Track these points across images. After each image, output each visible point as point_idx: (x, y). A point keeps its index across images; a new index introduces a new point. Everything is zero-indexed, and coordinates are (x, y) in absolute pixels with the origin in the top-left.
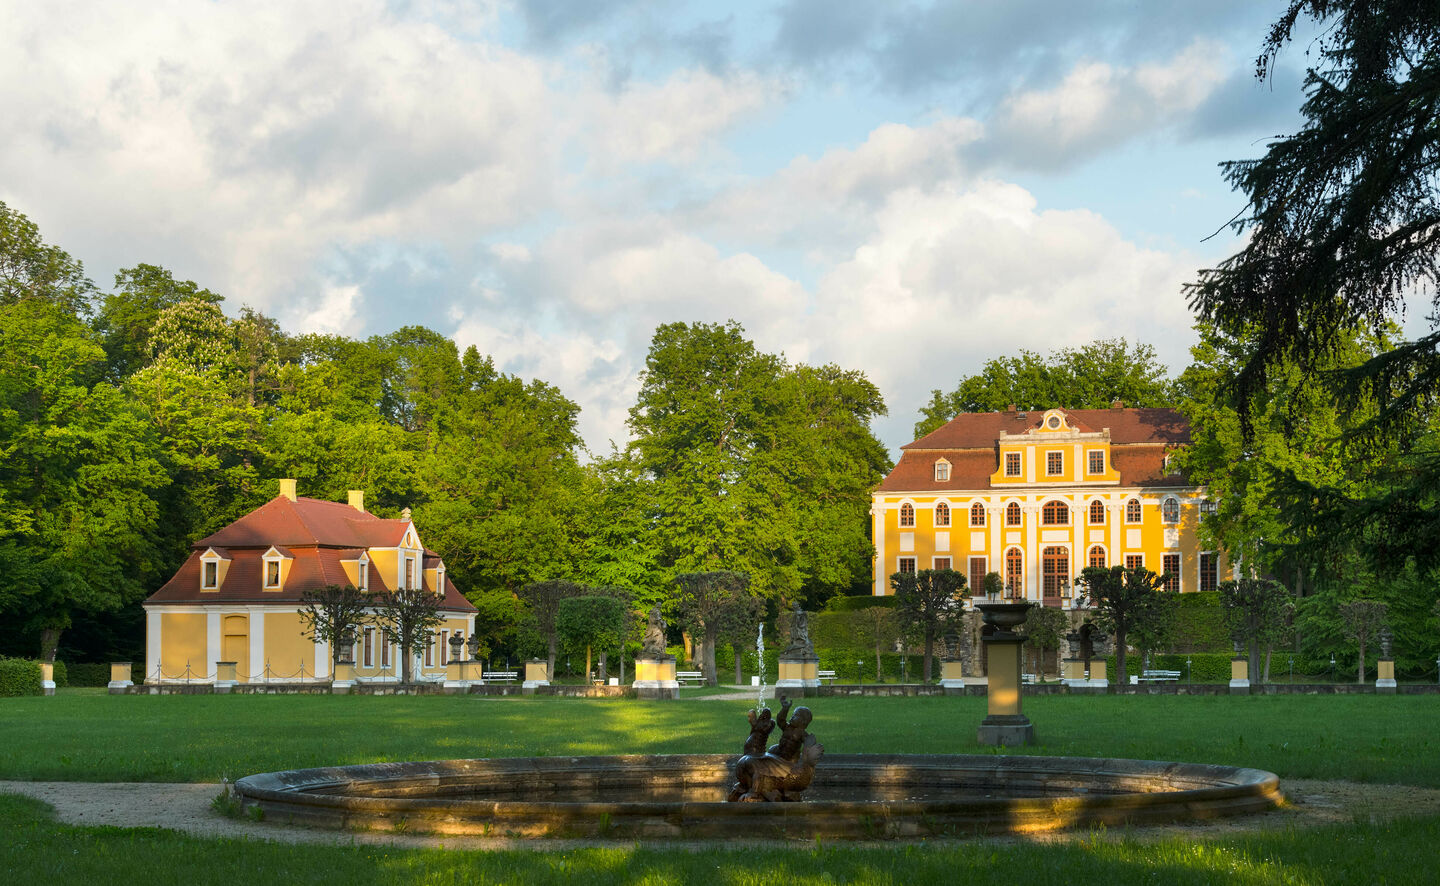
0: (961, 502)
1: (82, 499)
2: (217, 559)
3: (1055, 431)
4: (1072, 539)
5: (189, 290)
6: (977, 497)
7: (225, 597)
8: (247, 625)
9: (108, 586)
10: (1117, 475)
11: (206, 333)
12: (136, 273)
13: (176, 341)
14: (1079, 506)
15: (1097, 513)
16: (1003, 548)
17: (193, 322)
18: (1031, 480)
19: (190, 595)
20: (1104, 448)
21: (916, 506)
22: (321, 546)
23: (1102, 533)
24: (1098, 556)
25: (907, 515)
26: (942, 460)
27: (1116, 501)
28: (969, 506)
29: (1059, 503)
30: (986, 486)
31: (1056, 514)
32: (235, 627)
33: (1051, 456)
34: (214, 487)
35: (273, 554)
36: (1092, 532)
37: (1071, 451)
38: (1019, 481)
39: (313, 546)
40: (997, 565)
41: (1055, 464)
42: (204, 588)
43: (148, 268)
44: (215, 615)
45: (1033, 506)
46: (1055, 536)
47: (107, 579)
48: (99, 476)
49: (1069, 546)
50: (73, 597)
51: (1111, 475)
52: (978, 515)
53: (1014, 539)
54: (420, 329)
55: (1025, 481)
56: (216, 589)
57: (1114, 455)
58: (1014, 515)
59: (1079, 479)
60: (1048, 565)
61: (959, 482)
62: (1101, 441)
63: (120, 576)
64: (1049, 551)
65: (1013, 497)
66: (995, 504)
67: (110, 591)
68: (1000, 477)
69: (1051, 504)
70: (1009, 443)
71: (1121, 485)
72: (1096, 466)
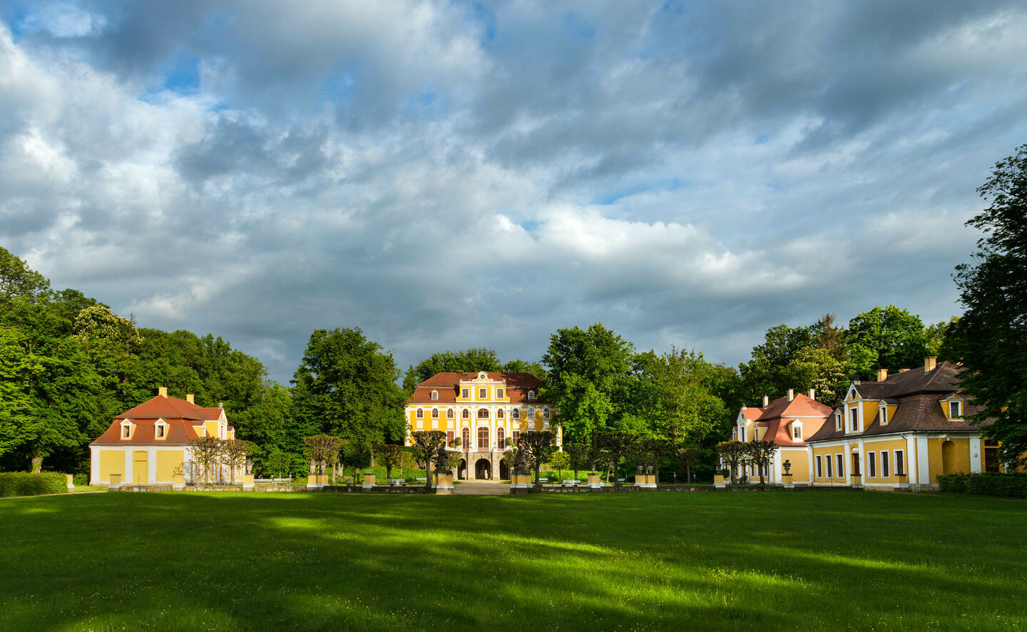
0: (443, 408)
1: (58, 393)
2: (130, 424)
3: (483, 380)
4: (490, 424)
5: (93, 303)
6: (450, 406)
7: (135, 442)
8: (147, 456)
9: (71, 436)
10: (509, 398)
11: (105, 321)
12: (64, 293)
13: (90, 324)
14: (493, 410)
15: (500, 414)
16: (461, 427)
17: (98, 316)
18: (473, 400)
19: (116, 441)
20: (504, 387)
21: (423, 410)
22: (184, 419)
23: (502, 422)
24: (501, 431)
25: (420, 414)
26: (435, 391)
27: (508, 409)
28: (447, 410)
29: (485, 410)
30: (454, 401)
31: (483, 414)
32: (141, 456)
33: (482, 390)
34: (115, 392)
35: (160, 422)
36: (499, 422)
37: (490, 389)
38: (468, 400)
39: (180, 418)
40: (458, 434)
41: (483, 393)
42: (123, 438)
43: (71, 291)
44: (130, 450)
45: (474, 411)
46: (483, 423)
47: (71, 433)
48: (67, 382)
49: (489, 427)
50: (55, 441)
51: (506, 399)
52: (450, 414)
53: (466, 424)
54: (185, 331)
55: (470, 400)
56: (130, 438)
57: (507, 390)
58: (466, 414)
59: (493, 400)
60: (480, 435)
61: (443, 400)
62: (502, 385)
63: (77, 431)
64: (480, 429)
65: (466, 407)
66: (458, 409)
67: (72, 438)
68: (460, 399)
69: (482, 410)
70: (463, 385)
71: (511, 403)
72: (500, 394)
